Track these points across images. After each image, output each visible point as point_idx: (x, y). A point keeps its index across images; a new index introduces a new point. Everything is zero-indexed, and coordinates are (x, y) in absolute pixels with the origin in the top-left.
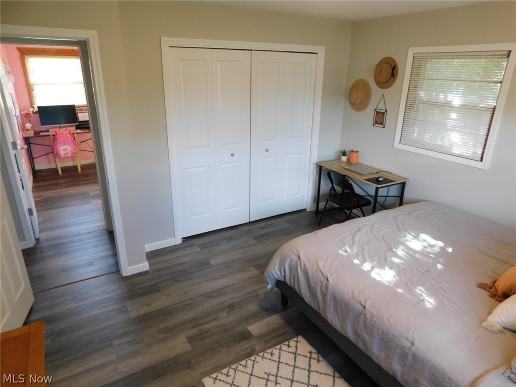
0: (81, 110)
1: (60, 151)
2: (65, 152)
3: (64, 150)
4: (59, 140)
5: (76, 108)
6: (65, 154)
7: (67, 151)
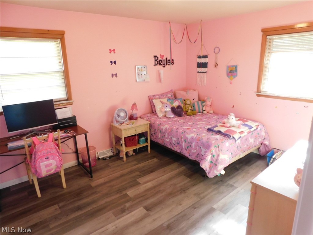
0: (59, 105)
1: (40, 169)
2: (48, 168)
3: (47, 166)
4: (39, 154)
5: (54, 103)
6: (47, 171)
7: (51, 167)
